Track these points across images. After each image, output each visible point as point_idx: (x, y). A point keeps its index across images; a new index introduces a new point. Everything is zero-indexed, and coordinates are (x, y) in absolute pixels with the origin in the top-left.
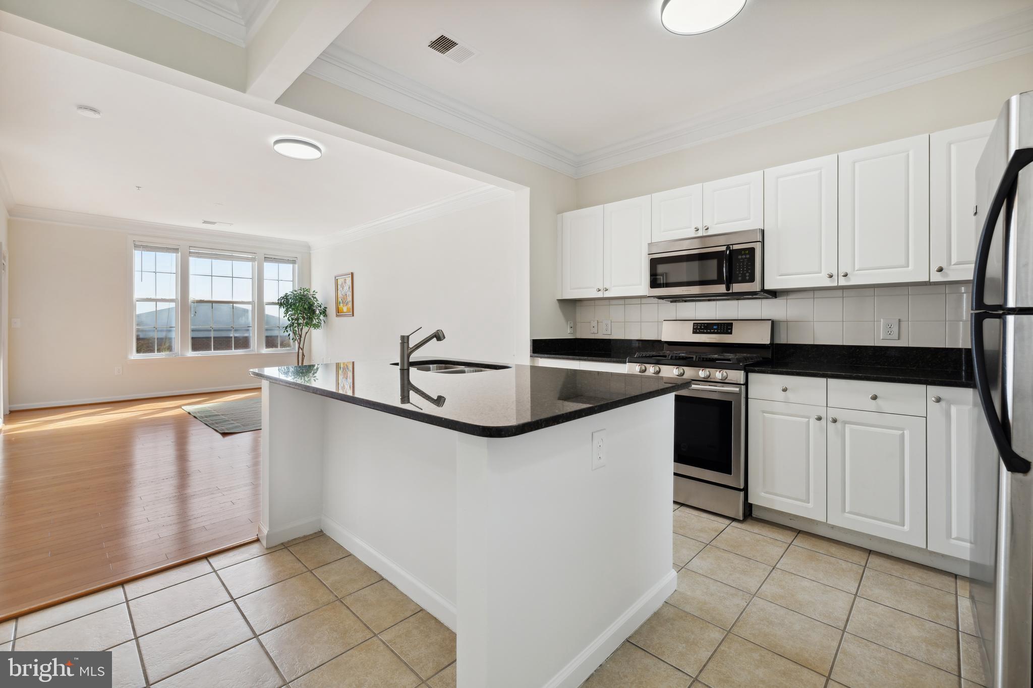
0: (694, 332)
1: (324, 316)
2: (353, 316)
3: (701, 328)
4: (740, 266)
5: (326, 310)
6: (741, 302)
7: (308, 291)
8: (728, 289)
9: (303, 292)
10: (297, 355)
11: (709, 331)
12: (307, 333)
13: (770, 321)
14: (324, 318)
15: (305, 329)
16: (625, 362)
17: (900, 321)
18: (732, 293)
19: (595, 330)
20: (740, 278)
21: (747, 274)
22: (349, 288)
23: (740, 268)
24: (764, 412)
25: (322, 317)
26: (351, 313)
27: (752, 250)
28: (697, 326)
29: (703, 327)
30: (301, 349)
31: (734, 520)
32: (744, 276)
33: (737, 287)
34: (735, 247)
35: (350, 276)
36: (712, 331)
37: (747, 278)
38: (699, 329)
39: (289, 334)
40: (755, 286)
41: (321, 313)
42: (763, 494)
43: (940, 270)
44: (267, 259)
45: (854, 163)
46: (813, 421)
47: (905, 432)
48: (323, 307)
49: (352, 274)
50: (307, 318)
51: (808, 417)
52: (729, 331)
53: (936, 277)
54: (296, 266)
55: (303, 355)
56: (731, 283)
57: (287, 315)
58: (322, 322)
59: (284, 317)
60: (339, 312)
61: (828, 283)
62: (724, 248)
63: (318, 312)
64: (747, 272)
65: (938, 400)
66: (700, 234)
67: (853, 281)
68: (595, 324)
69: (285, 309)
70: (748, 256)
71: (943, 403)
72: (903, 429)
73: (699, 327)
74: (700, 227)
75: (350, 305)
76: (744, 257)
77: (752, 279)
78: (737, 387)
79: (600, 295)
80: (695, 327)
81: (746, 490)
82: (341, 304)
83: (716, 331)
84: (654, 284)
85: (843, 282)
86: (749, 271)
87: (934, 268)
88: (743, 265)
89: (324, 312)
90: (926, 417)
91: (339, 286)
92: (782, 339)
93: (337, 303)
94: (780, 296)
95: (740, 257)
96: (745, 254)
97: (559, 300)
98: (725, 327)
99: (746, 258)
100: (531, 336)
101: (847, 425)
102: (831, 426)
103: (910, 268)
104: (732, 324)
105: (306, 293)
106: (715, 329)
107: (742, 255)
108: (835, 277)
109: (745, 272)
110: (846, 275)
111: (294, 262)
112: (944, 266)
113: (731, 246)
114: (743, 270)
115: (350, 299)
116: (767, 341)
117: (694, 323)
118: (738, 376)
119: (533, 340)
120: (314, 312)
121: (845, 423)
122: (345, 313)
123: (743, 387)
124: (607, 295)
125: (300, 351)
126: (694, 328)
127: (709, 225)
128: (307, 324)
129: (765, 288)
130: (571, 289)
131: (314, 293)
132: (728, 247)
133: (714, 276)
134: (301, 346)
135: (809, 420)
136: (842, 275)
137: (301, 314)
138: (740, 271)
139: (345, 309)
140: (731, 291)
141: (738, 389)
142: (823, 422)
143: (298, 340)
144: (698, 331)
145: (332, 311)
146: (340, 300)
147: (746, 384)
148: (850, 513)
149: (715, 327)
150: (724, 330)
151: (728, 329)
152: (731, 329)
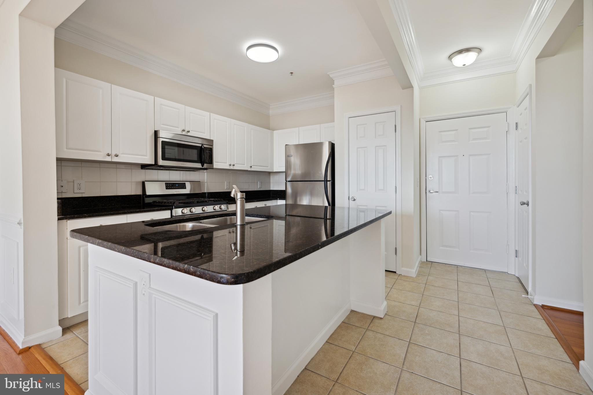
0: (167, 188)
11: (173, 187)
13: (200, 182)
16: (172, 209)
18: (203, 168)
19: (64, 189)
20: (207, 161)
23: (207, 157)
27: (211, 149)
29: (171, 185)
32: (209, 160)
34: (205, 146)
37: (210, 162)
38: (169, 186)
52: (184, 187)
56: (203, 163)
62: (200, 145)
66: (184, 133)
67: (235, 168)
73: (169, 185)
79: (108, 159)
80: (166, 185)
85: (232, 168)
88: (208, 155)
98: (182, 186)
99: (209, 152)
103: (245, 165)
104: (185, 184)
106: (177, 186)
107: (208, 150)
110: (234, 165)
117: (166, 183)
124: (115, 160)
126: (166, 186)
132: (202, 145)
133: (197, 159)
144: (168, 187)
149: (177, 185)
150: (182, 187)
151: (183, 186)
152: (185, 186)
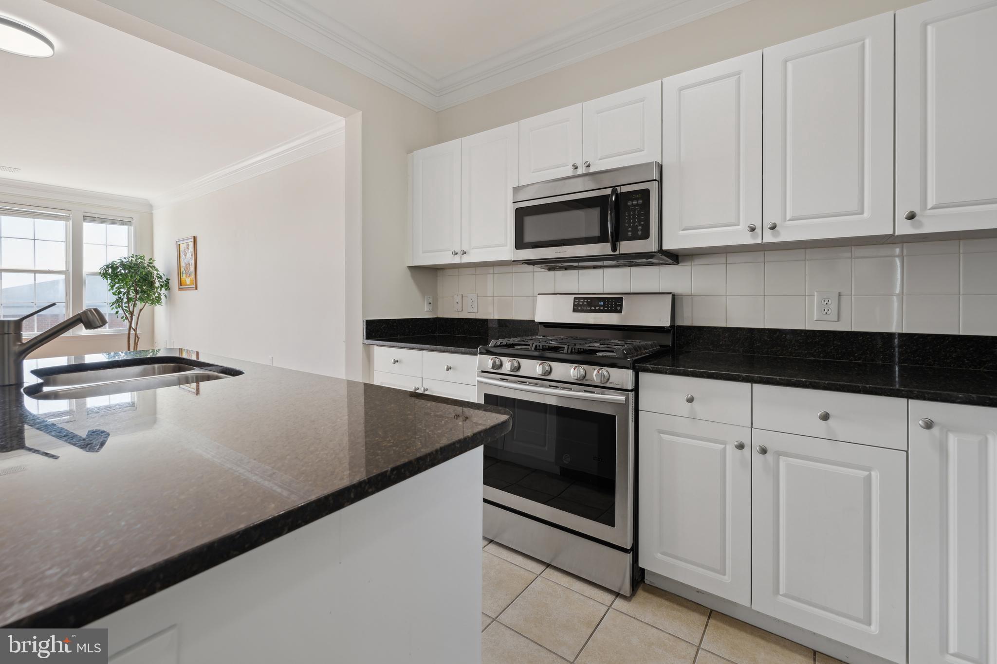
0: (575, 311)
1: (166, 290)
2: (196, 289)
3: (583, 305)
4: (629, 215)
5: (168, 282)
6: (633, 269)
7: (142, 259)
8: (614, 249)
9: (136, 260)
10: (127, 337)
11: (593, 308)
12: (141, 310)
13: (671, 295)
14: (166, 292)
15: (139, 304)
16: (475, 354)
17: (840, 295)
18: (620, 254)
19: (459, 307)
20: (630, 233)
21: (640, 228)
22: (192, 255)
23: (629, 220)
24: (661, 432)
25: (163, 291)
26: (194, 286)
27: (646, 193)
28: (579, 302)
29: (585, 303)
30: (134, 330)
31: (617, 595)
32: (635, 230)
33: (627, 247)
34: (624, 189)
35: (192, 240)
36: (597, 308)
37: (640, 233)
38: (581, 306)
39: (117, 312)
40: (649, 245)
41: (162, 286)
42: (659, 556)
43: (911, 216)
44: (87, 218)
45: (786, 61)
46: (731, 449)
47: (873, 473)
48: (164, 278)
49: (195, 238)
50: (141, 292)
51: (724, 443)
52: (619, 308)
53: (905, 228)
54: (132, 228)
55: (136, 335)
56: (617, 241)
57: (114, 288)
58: (163, 297)
59: (109, 290)
60: (181, 285)
61: (748, 239)
62: (608, 191)
63: (157, 284)
64: (640, 225)
65: (929, 425)
66: (580, 171)
67: (785, 236)
68: (458, 299)
69: (109, 281)
70: (640, 202)
71: (935, 430)
72: (869, 469)
73: (581, 303)
74: (579, 163)
75: (193, 276)
76: (635, 202)
77: (646, 235)
78: (622, 395)
79: (457, 260)
80: (576, 303)
81: (634, 550)
82: (184, 275)
83: (602, 308)
84: (520, 243)
85: (769, 238)
86: (642, 223)
87: (901, 214)
88: (634, 215)
89: (167, 285)
90: (907, 452)
91: (181, 253)
92: (685, 321)
93: (180, 274)
94: (684, 261)
95: (630, 203)
96: (637, 199)
97: (410, 267)
98: (613, 304)
99: (637, 204)
100: (363, 317)
101: (781, 457)
102: (758, 458)
103: (865, 215)
104: (622, 298)
105: (139, 261)
106: (602, 306)
107: (632, 200)
108: (758, 230)
109: (637, 224)
110: (773, 228)
111: (128, 223)
112: (917, 210)
113: (618, 188)
114: (634, 222)
115: (192, 268)
116: (667, 323)
117: (575, 298)
118: (623, 377)
119: (367, 321)
120: (151, 284)
121: (779, 454)
122: (188, 285)
123: (631, 395)
124: (466, 259)
125: (132, 332)
126: (574, 305)
127: (590, 161)
128: (141, 299)
129: (664, 248)
130: (423, 253)
131: (151, 261)
132: (614, 188)
133: (596, 232)
134: (133, 325)
135: (725, 448)
136: (768, 227)
137: (133, 286)
138: (629, 223)
139: (188, 281)
140: (617, 252)
141: (623, 398)
142: (747, 451)
143: (130, 319)
144: (579, 308)
145: (174, 283)
146: (182, 269)
147: (636, 390)
148: (785, 595)
149: (602, 303)
150: (611, 307)
151: (617, 306)
152: (621, 306)
